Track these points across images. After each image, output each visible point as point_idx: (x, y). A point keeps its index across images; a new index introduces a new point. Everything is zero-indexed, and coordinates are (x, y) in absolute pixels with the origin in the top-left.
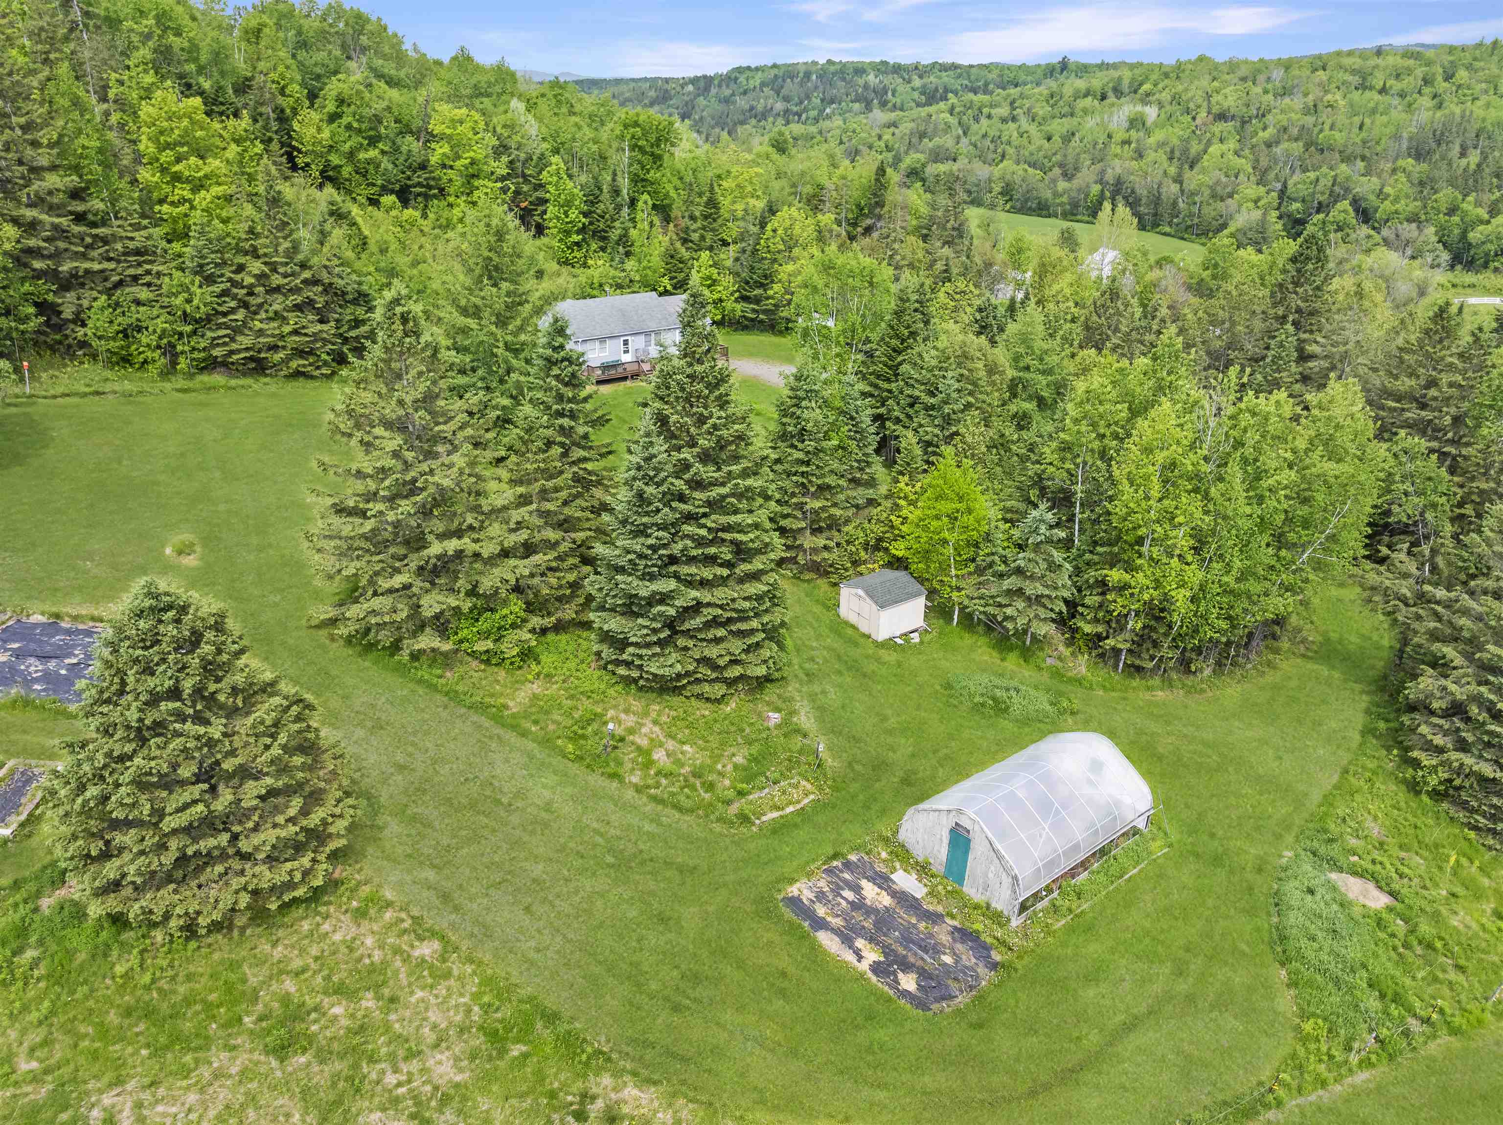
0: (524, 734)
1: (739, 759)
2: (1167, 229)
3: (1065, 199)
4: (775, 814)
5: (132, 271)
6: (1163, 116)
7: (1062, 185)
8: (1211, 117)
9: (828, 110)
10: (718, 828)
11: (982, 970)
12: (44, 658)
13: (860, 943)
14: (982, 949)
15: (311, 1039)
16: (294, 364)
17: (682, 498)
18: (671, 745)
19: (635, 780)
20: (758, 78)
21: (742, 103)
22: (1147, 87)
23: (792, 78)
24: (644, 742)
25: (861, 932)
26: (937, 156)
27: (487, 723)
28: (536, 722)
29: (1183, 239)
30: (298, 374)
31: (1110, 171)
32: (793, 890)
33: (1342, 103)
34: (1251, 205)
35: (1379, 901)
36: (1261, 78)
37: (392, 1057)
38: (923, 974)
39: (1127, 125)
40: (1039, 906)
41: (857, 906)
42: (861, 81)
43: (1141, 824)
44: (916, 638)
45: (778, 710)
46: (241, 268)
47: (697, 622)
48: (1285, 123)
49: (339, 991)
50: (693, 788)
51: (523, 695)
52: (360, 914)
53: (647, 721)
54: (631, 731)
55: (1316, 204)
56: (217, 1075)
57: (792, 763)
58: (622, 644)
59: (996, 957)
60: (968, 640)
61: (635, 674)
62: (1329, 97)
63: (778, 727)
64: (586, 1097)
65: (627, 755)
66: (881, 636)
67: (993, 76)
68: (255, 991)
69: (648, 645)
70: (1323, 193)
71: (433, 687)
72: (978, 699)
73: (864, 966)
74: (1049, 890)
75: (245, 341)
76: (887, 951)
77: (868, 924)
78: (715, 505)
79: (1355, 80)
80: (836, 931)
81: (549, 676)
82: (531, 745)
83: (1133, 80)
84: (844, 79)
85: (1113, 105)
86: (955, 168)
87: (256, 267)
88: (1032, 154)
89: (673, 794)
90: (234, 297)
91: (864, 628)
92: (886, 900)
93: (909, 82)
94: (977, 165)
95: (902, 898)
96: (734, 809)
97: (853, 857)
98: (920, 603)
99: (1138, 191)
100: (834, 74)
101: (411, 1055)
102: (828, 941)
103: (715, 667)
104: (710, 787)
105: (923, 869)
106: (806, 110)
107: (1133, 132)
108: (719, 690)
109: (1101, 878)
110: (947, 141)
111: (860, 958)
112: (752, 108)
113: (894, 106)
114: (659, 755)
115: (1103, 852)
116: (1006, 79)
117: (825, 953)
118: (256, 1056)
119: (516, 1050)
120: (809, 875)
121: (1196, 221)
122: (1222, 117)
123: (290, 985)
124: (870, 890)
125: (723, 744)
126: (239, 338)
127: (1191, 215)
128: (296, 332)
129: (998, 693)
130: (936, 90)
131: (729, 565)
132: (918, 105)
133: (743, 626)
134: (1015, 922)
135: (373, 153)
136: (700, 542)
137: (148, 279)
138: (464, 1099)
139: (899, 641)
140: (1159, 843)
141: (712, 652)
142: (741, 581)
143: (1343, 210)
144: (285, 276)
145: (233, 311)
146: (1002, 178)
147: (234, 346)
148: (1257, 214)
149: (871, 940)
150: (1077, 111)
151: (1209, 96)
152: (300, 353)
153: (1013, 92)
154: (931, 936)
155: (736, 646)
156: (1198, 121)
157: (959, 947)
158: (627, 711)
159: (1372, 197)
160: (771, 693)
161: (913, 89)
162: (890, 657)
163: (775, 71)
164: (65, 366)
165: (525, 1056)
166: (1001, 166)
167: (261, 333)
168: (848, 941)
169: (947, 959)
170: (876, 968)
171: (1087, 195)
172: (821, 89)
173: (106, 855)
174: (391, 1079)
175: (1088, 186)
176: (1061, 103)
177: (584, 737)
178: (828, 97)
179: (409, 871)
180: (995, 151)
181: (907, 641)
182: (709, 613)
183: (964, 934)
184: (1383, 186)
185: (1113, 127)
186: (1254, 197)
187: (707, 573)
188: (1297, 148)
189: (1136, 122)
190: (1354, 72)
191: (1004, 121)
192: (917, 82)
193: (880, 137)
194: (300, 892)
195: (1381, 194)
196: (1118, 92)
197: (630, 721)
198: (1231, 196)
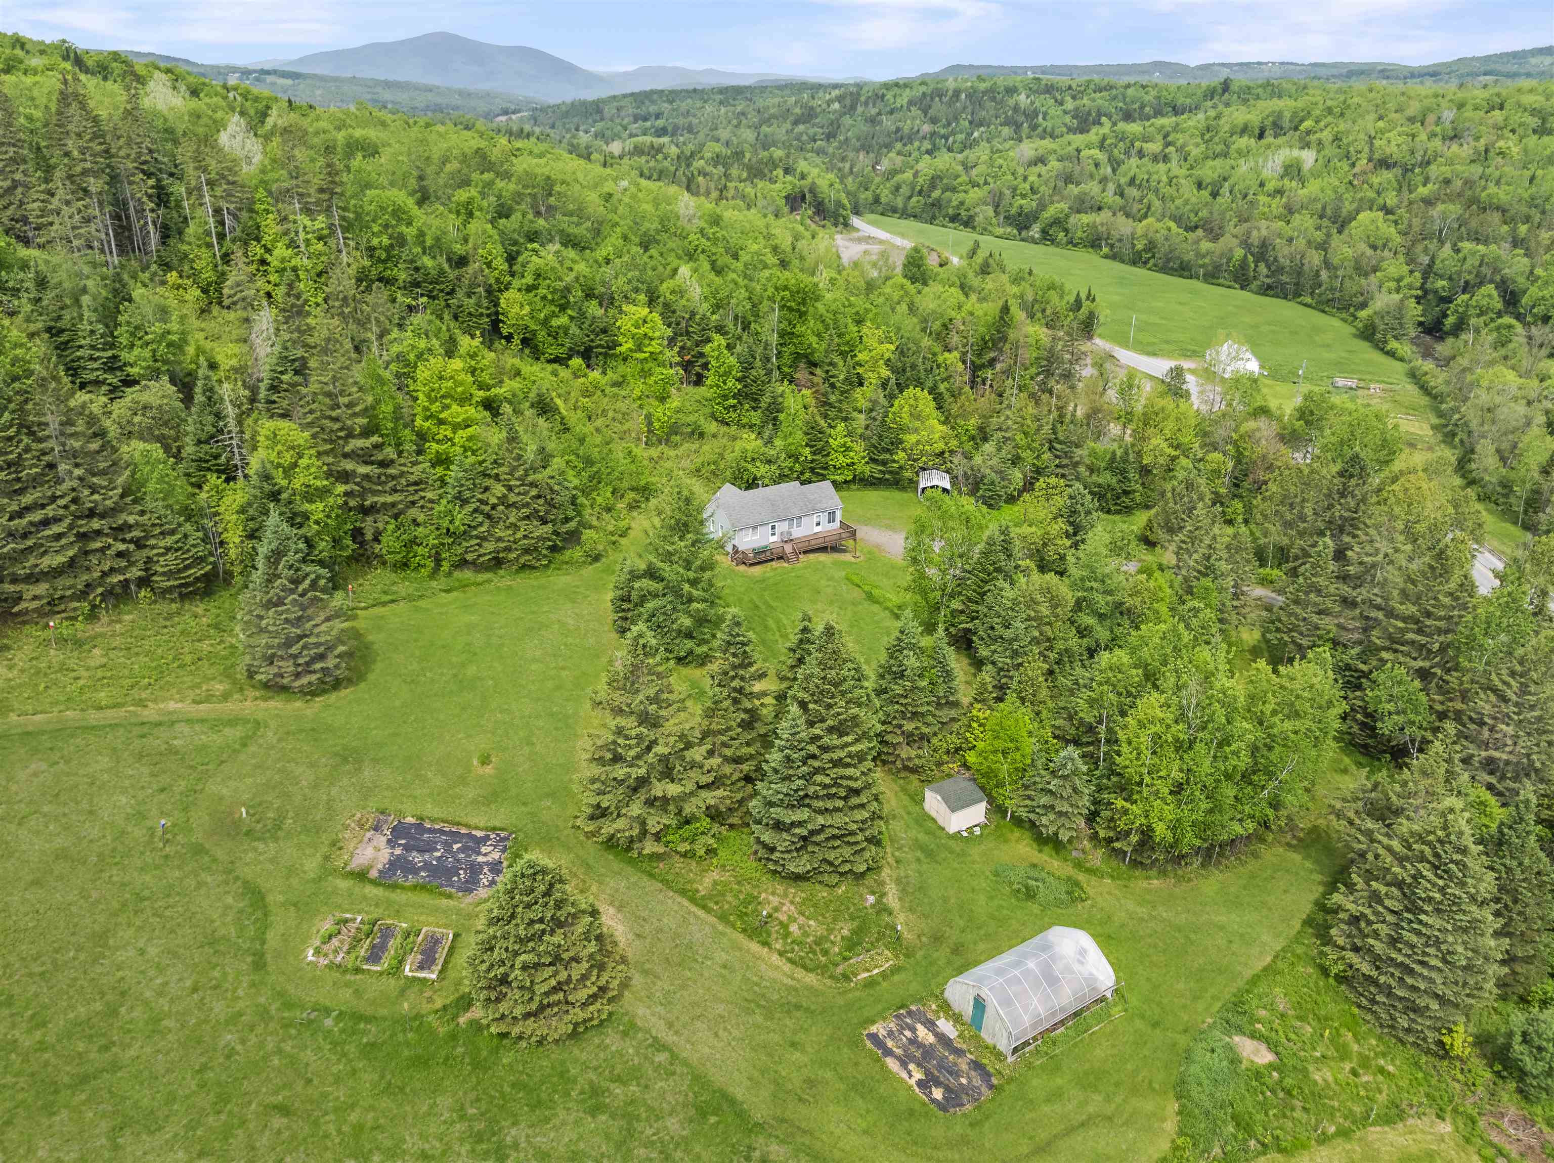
0: (708, 910)
1: (845, 932)
2: (1308, 300)
3: (1207, 260)
4: (866, 975)
5: (411, 498)
6: (1320, 161)
7: (1205, 245)
8: (1371, 165)
9: (976, 134)
10: (828, 982)
11: (984, 1089)
12: (421, 851)
13: (912, 1067)
14: (986, 1075)
15: (607, 1106)
16: (522, 560)
17: (814, 757)
18: (801, 920)
19: (778, 946)
20: (907, 95)
21: (888, 123)
22: (1308, 124)
23: (940, 96)
24: (784, 918)
25: (913, 1059)
26: (1082, 205)
27: (686, 903)
28: (716, 903)
29: (1323, 311)
30: (524, 567)
31: (1255, 233)
32: (873, 1029)
33: (1515, 150)
34: (1393, 285)
35: (1264, 1057)
36: (1431, 118)
37: (648, 1119)
38: (948, 1089)
39: (1281, 171)
40: (1027, 1049)
41: (913, 1041)
42: (1011, 102)
43: (1108, 994)
44: (977, 831)
45: (873, 893)
46: (486, 489)
47: (821, 838)
48: (1449, 175)
49: (618, 1079)
50: (815, 953)
51: (707, 881)
52: (625, 1034)
53: (786, 902)
54: (776, 909)
55: (1462, 283)
56: (564, 1123)
57: (881, 936)
58: (772, 850)
59: (995, 1081)
60: (1017, 833)
61: (780, 869)
62: (1501, 143)
63: (873, 906)
64: (751, 1148)
65: (774, 928)
66: (952, 829)
67: (1149, 98)
68: (576, 1078)
69: (789, 852)
70: (1470, 273)
71: (651, 876)
72: (1016, 886)
73: (912, 1082)
74: (1035, 1039)
75: (489, 546)
76: (927, 1073)
77: (918, 1054)
78: (837, 763)
79: (1534, 122)
80: (898, 1058)
81: (724, 866)
82: (712, 919)
83: (1295, 114)
84: (993, 99)
85: (1269, 147)
86: (1098, 220)
87: (499, 489)
88: (1178, 208)
89: (801, 958)
90: (482, 513)
91: (940, 822)
92: (931, 1039)
93: (1061, 104)
94: (1121, 219)
95: (942, 1038)
96: (840, 970)
97: (913, 1008)
98: (982, 806)
99: (1281, 260)
100: (985, 93)
101: (658, 1118)
102: (892, 1064)
103: (831, 864)
104: (825, 953)
105: (957, 1018)
106: (953, 133)
107: (1286, 181)
108: (835, 879)
109: (1071, 1033)
110: (1092, 188)
111: (911, 1076)
112: (898, 130)
113: (1045, 131)
114: (793, 928)
115: (1076, 1014)
116: (1163, 101)
117: (890, 1072)
118: (582, 1115)
119: (713, 1119)
120: (885, 1019)
121: (1337, 295)
122: (1385, 163)
123: (592, 1075)
124: (922, 1031)
125: (835, 920)
126: (485, 544)
127: (1332, 289)
128: (525, 537)
129: (1032, 883)
130: (1089, 113)
131: (845, 799)
132: (1070, 130)
133: (852, 839)
134: (1010, 1059)
135: (563, 320)
136: (825, 786)
137: (422, 502)
138: (687, 1144)
139: (965, 834)
140: (1119, 1008)
141: (831, 856)
142: (852, 808)
143: (1488, 294)
144: (519, 494)
145: (481, 524)
146: (1145, 235)
147: (482, 551)
148: (1397, 297)
149: (919, 1065)
150: (1231, 151)
151: (1371, 138)
152: (527, 551)
153: (1167, 121)
154: (956, 1064)
155: (847, 852)
156: (1357, 170)
157: (973, 1073)
158: (773, 894)
159: (1521, 280)
160: (870, 880)
161: (1065, 112)
162: (956, 846)
163: (923, 89)
164: (366, 574)
165: (718, 1123)
166: (1144, 222)
167: (500, 539)
168: (904, 1065)
169: (964, 1081)
170: (920, 1083)
171: (1229, 260)
172: (970, 110)
173: (498, 1000)
174: (649, 1132)
175: (1231, 250)
176: (1216, 139)
177: (746, 914)
178: (976, 118)
179: (649, 1007)
180: (1141, 201)
181: (971, 833)
182: (829, 832)
183: (976, 1065)
184: (1533, 267)
185: (1266, 173)
186: (1396, 276)
187: (829, 805)
188: (1454, 209)
189: (1292, 170)
190: (1534, 112)
191: (1155, 159)
192: (1070, 105)
193: (1025, 178)
194: (595, 1022)
195: (1531, 276)
196: (1278, 128)
197: (775, 900)
198: (1375, 270)
